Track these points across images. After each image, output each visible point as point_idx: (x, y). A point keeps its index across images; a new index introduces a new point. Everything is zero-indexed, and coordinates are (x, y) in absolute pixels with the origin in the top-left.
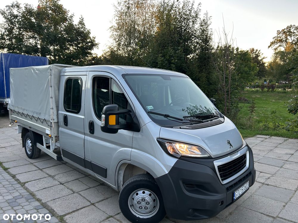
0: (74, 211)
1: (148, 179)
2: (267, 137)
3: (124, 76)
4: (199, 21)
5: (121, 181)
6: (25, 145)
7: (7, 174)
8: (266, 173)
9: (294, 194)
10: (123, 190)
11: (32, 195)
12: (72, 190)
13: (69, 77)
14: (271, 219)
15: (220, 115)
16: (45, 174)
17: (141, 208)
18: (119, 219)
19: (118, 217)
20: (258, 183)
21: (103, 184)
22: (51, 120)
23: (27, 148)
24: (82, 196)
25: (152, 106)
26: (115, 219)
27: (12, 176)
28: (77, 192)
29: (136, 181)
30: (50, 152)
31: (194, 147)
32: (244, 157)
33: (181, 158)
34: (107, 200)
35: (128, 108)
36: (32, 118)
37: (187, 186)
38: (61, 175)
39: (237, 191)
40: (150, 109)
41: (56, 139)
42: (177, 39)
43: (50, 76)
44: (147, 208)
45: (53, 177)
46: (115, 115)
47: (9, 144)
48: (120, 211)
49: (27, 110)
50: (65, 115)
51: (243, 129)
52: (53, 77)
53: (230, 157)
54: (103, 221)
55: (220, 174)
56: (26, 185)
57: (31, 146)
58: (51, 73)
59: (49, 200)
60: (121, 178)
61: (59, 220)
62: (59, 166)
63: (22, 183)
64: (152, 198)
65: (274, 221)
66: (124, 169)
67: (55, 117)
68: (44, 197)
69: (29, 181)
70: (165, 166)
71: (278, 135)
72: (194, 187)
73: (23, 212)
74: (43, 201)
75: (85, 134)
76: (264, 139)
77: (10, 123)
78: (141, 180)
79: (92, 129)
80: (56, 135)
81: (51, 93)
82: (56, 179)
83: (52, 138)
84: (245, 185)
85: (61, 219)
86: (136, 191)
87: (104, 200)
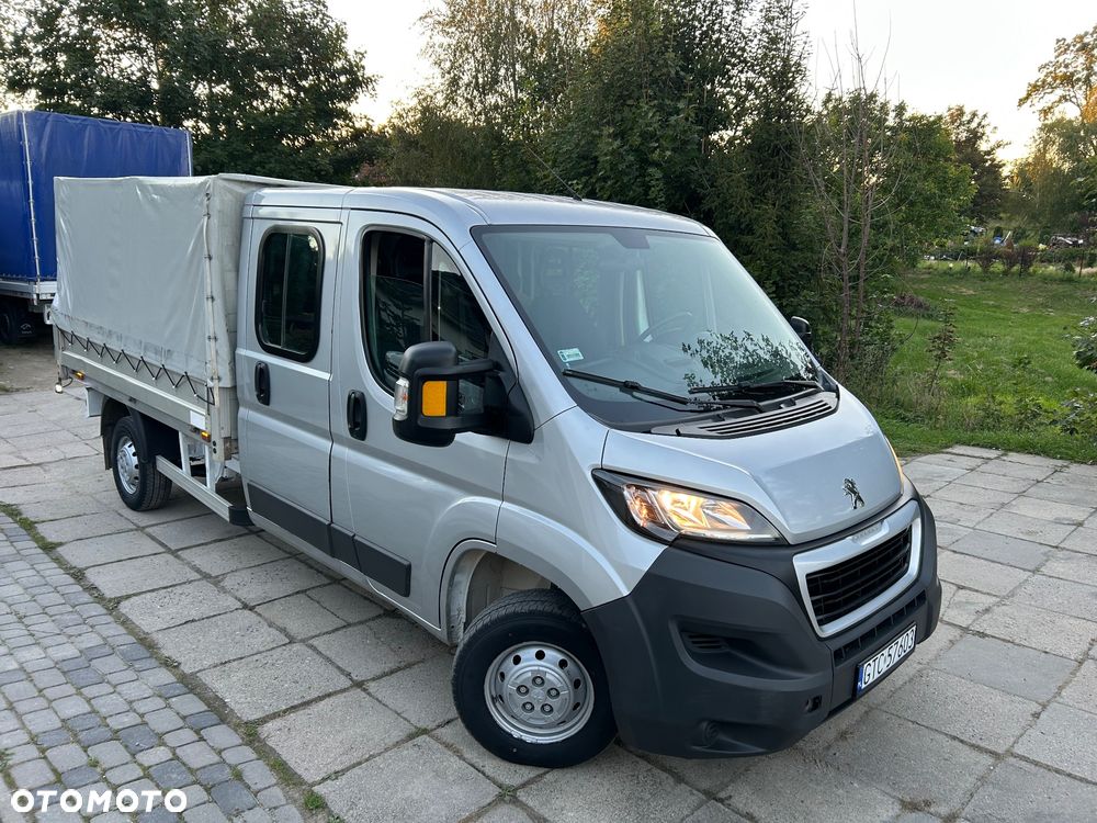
0: (294, 708)
1: (557, 611)
2: (992, 453)
3: (477, 233)
5: (459, 610)
6: (116, 461)
7: (55, 565)
8: (977, 591)
9: (1073, 673)
10: (469, 645)
11: (147, 644)
12: (283, 630)
13: (276, 228)
14: (988, 760)
15: (825, 380)
16: (188, 569)
17: (528, 706)
18: (449, 740)
19: (447, 733)
20: (947, 626)
21: (393, 613)
22: (209, 381)
23: (121, 470)
24: (319, 653)
25: (576, 350)
26: (437, 739)
27: (73, 575)
28: (303, 641)
29: (516, 615)
30: (206, 492)
31: (724, 504)
32: (904, 538)
33: (680, 542)
34: (407, 672)
36: (140, 366)
37: (694, 642)
38: (245, 575)
39: (871, 662)
40: (572, 359)
41: (226, 450)
42: (673, 72)
43: (206, 218)
44: (552, 710)
45: (216, 581)
46: (445, 383)
47: (55, 451)
48: (454, 713)
49: (120, 338)
50: (260, 362)
51: (903, 419)
52: (215, 221)
53: (853, 540)
54: (394, 746)
55: (813, 603)
56: (125, 607)
57: (136, 467)
58: (208, 206)
59: (206, 663)
60: (461, 601)
61: (243, 739)
62: (236, 540)
63: (110, 600)
64: (568, 674)
65: (997, 770)
66: (470, 567)
67: (225, 371)
68: (191, 652)
69: (134, 595)
70: (622, 569)
71: (1034, 448)
72: (719, 647)
73: (117, 704)
74: (187, 669)
75: (332, 437)
76: (979, 461)
77: (60, 379)
78: (531, 613)
79: (359, 420)
80: (226, 433)
81: (209, 280)
82: (228, 587)
83: (215, 444)
84: (900, 640)
85: (251, 734)
86: (512, 648)
87: (399, 669)
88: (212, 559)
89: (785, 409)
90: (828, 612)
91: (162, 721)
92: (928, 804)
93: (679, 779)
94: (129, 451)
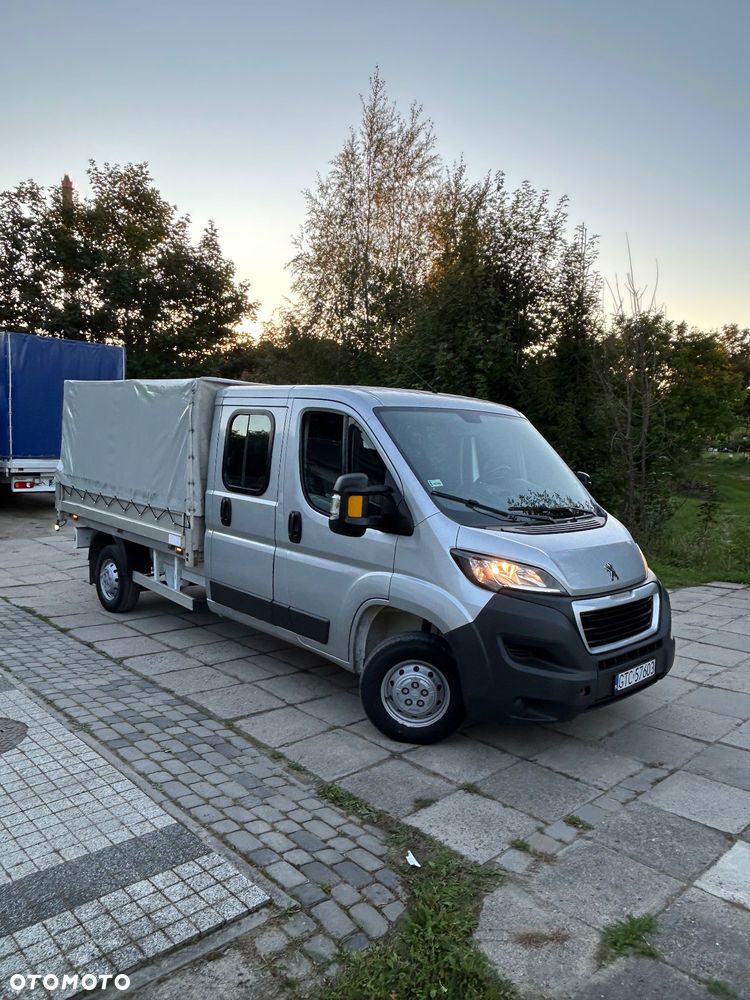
0: (254, 714)
1: (427, 640)
2: (740, 586)
3: (377, 411)
4: (559, 250)
5: (361, 650)
6: (99, 577)
7: (72, 640)
8: (712, 664)
11: (149, 681)
12: (235, 677)
13: (241, 410)
14: (703, 745)
15: (598, 511)
16: (160, 645)
17: (409, 702)
18: (358, 731)
22: (187, 512)
23: (103, 584)
24: (262, 689)
25: (439, 481)
26: (348, 731)
27: (86, 645)
29: (401, 643)
30: (172, 592)
31: (530, 572)
32: (646, 603)
33: (503, 591)
34: (321, 700)
35: (386, 483)
36: (128, 506)
37: (512, 651)
38: (201, 649)
39: (623, 674)
40: (437, 486)
41: (195, 559)
42: (493, 302)
43: (192, 405)
44: (423, 704)
45: (182, 651)
46: (362, 497)
49: (114, 488)
50: (225, 498)
51: (676, 565)
52: (197, 407)
53: (611, 598)
54: (322, 733)
55: (585, 632)
56: (127, 663)
57: (116, 580)
58: (193, 398)
59: (190, 691)
60: (362, 644)
61: (225, 726)
63: (116, 659)
64: (434, 681)
65: (708, 749)
66: (369, 621)
67: (197, 505)
68: (178, 686)
69: (131, 657)
70: (467, 606)
73: (143, 707)
74: (180, 693)
75: (275, 543)
76: (729, 591)
77: (58, 521)
78: (412, 641)
79: (297, 529)
80: (195, 548)
81: (191, 445)
82: (191, 655)
83: (188, 555)
84: (644, 665)
85: (229, 724)
86: (399, 665)
87: (315, 699)
88: (177, 640)
89: (569, 523)
90: (596, 639)
91: (174, 716)
92: (661, 764)
93: (504, 751)
94: (111, 571)
